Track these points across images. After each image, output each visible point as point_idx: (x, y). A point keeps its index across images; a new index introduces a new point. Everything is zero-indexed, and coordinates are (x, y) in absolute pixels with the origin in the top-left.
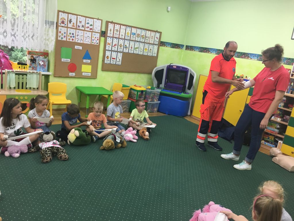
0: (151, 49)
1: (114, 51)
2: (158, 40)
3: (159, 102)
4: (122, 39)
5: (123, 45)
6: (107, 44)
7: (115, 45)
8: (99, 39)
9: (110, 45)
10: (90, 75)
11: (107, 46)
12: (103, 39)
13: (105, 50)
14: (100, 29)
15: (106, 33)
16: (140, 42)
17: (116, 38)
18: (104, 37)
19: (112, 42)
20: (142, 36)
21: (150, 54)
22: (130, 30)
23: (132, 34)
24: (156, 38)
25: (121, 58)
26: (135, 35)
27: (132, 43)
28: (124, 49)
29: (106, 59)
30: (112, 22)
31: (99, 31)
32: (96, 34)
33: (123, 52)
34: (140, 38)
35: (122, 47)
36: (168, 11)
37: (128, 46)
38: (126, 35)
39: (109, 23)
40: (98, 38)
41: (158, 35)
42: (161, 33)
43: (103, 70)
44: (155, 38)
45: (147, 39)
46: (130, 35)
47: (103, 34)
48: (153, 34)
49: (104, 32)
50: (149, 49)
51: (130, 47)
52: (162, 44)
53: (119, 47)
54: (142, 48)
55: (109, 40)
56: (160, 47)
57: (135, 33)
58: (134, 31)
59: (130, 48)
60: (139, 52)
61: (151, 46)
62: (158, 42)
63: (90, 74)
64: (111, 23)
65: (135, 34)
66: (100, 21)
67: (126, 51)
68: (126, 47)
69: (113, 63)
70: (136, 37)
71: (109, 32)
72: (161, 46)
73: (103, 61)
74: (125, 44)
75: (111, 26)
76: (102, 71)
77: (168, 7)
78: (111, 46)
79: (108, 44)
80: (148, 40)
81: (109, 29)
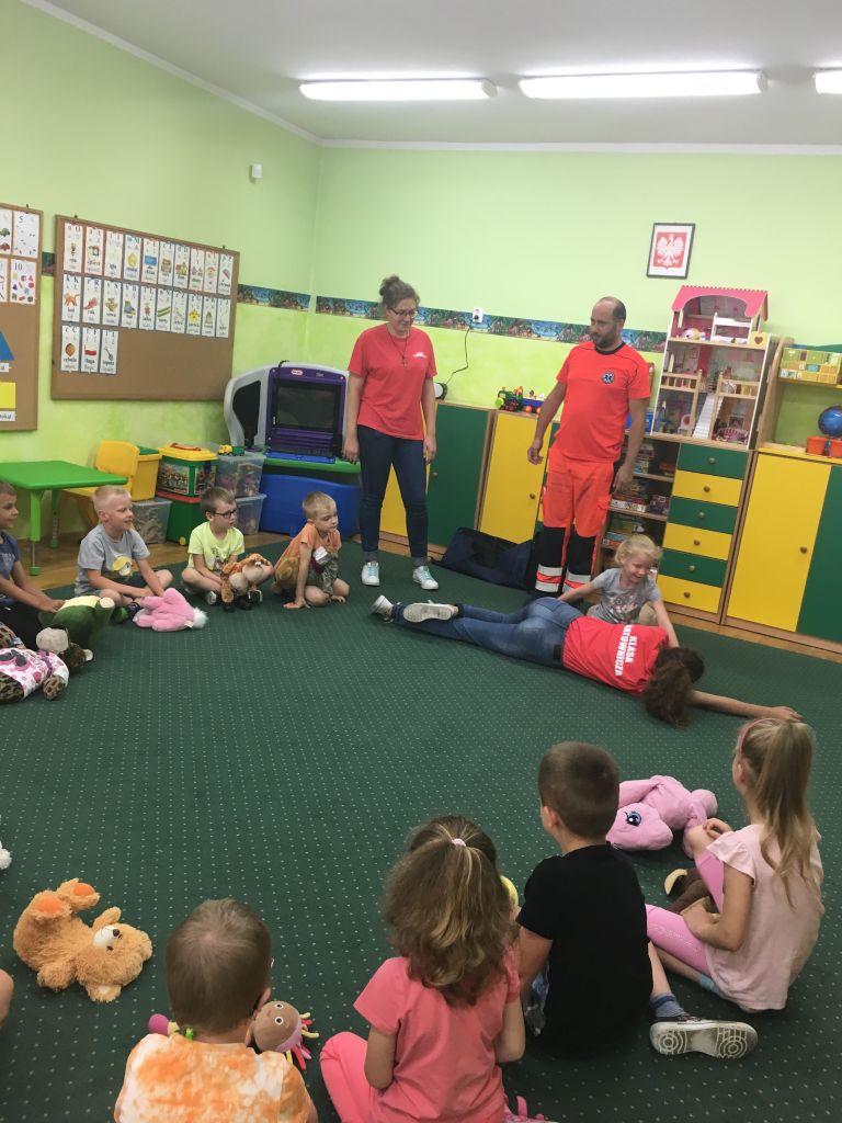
0: (209, 314)
1: (90, 326)
2: (229, 281)
3: (263, 496)
4: (112, 280)
5: (117, 301)
6: (64, 300)
7: (92, 303)
8: (34, 282)
9: (74, 304)
10: (13, 419)
11: (65, 309)
12: (47, 281)
13: (58, 323)
14: (37, 248)
15: (58, 260)
16: (174, 289)
17: (93, 277)
18: (53, 273)
19: (79, 292)
20: (179, 267)
21: (208, 330)
22: (137, 248)
23: (147, 263)
24: (222, 276)
25: (114, 351)
26: (155, 264)
27: (148, 294)
28: (124, 316)
29: (64, 355)
30: (75, 221)
31: (35, 255)
32: (24, 264)
33: (119, 328)
34: (171, 275)
35: (117, 311)
36: (253, 180)
37: (134, 305)
38: (127, 265)
39: (67, 225)
40: (31, 278)
41: (228, 263)
42: (236, 255)
43: (58, 395)
44: (221, 273)
45: (196, 277)
46: (137, 266)
47: (50, 263)
48: (213, 258)
49: (49, 258)
50: (204, 316)
51: (143, 307)
52: (244, 293)
53: (106, 309)
54: (182, 311)
55: (70, 287)
56: (239, 305)
57: (156, 255)
58: (151, 248)
59: (143, 314)
60: (174, 325)
61: (209, 303)
62: (229, 289)
63: (12, 416)
64: (74, 223)
65: (154, 261)
66: (36, 218)
67: (129, 322)
68: (130, 310)
69: (88, 371)
70: (161, 273)
71: (67, 255)
72: (239, 301)
73: (55, 362)
74: (125, 298)
75: (72, 235)
76: (51, 404)
77: (251, 167)
78: (77, 309)
79: (69, 300)
80: (198, 281)
81: (68, 245)
